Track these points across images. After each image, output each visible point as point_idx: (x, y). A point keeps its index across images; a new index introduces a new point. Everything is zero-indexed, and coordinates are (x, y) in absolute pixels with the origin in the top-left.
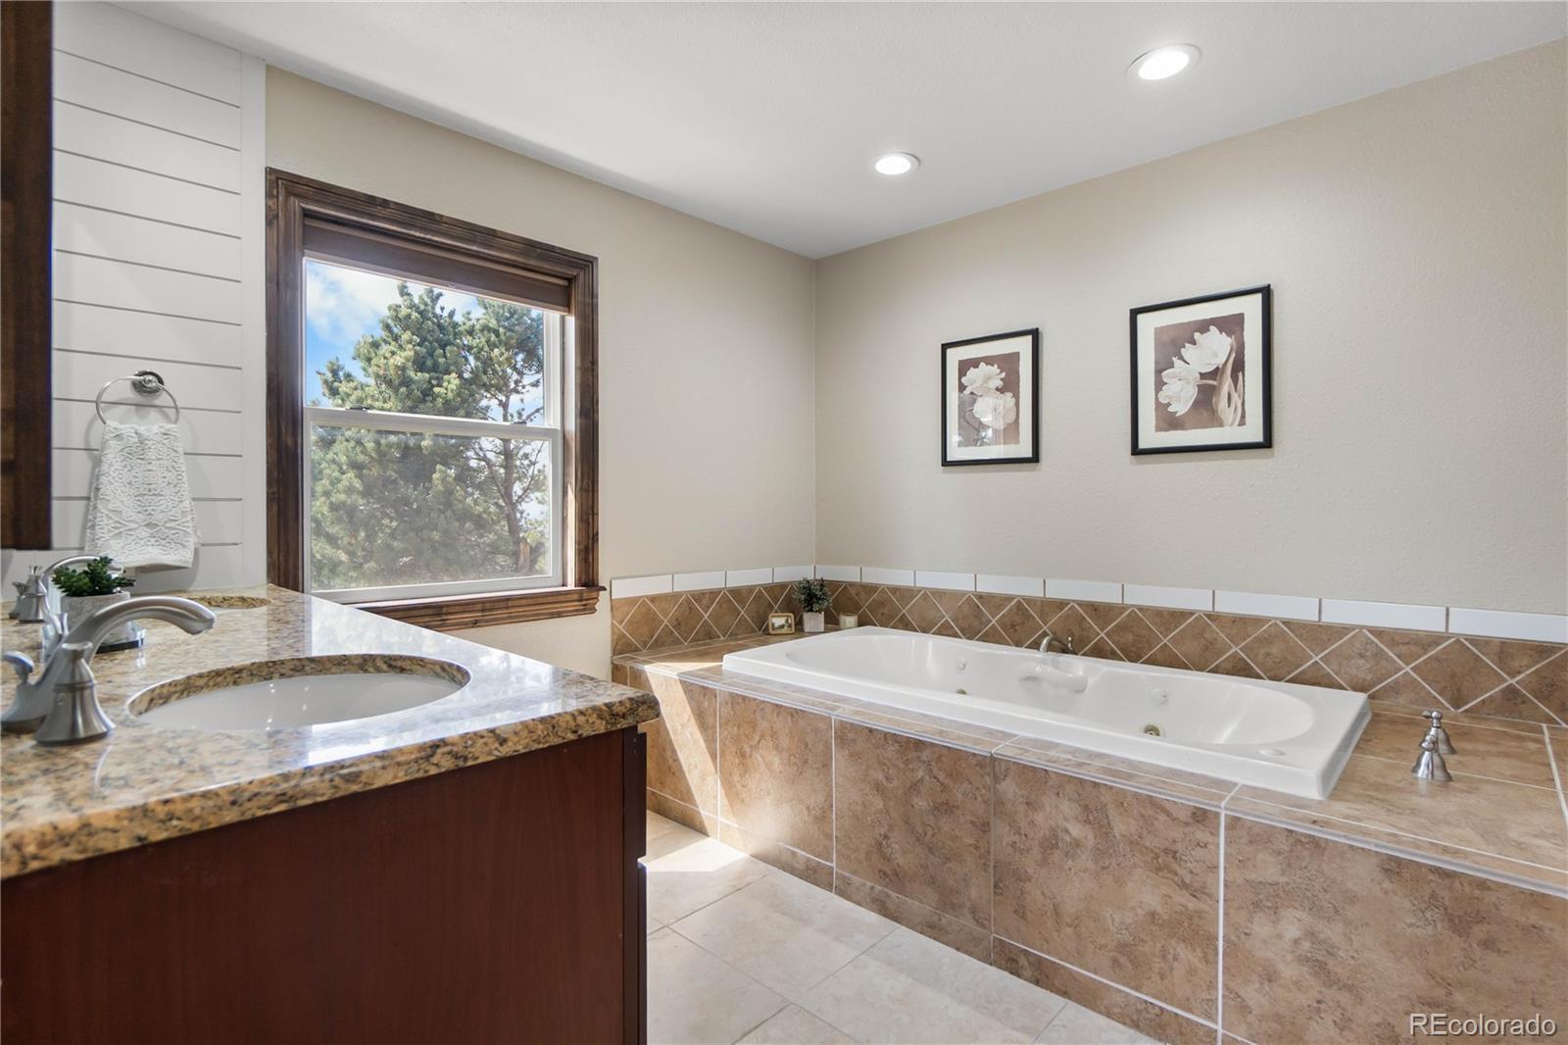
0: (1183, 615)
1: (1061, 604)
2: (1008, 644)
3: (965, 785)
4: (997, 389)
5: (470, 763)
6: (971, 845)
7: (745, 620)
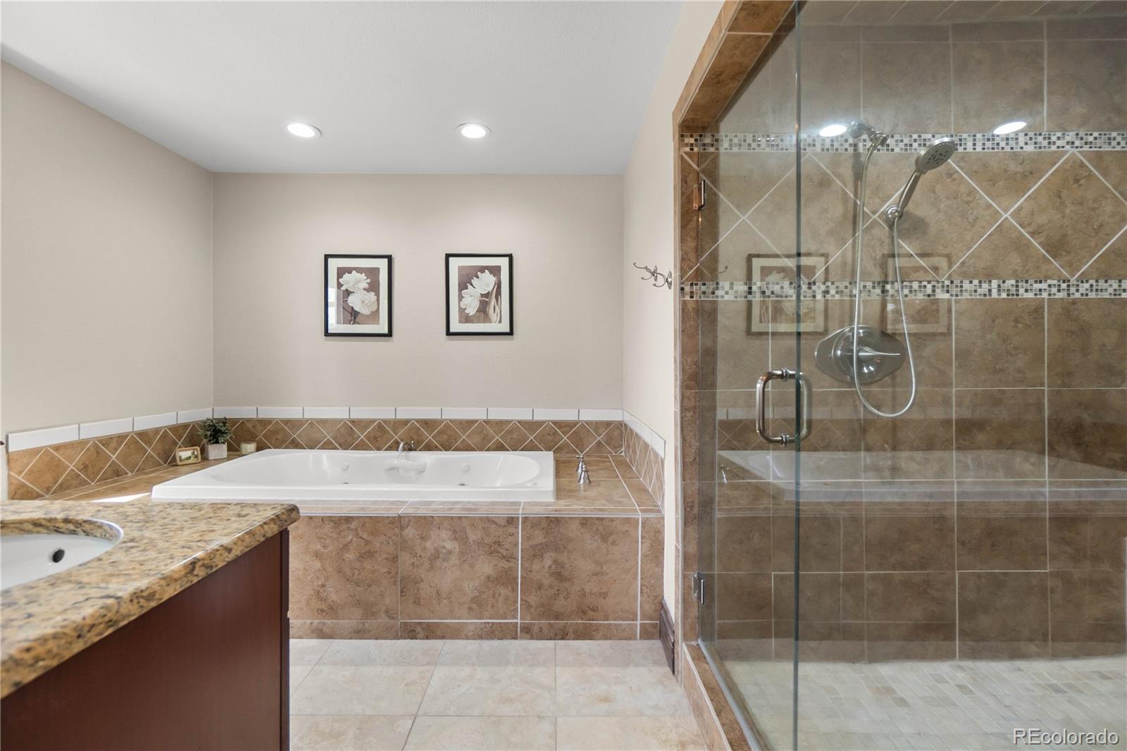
0: (473, 422)
1: (406, 422)
2: (371, 449)
3: (382, 537)
4: (365, 289)
5: (214, 570)
6: (385, 572)
7: (152, 456)
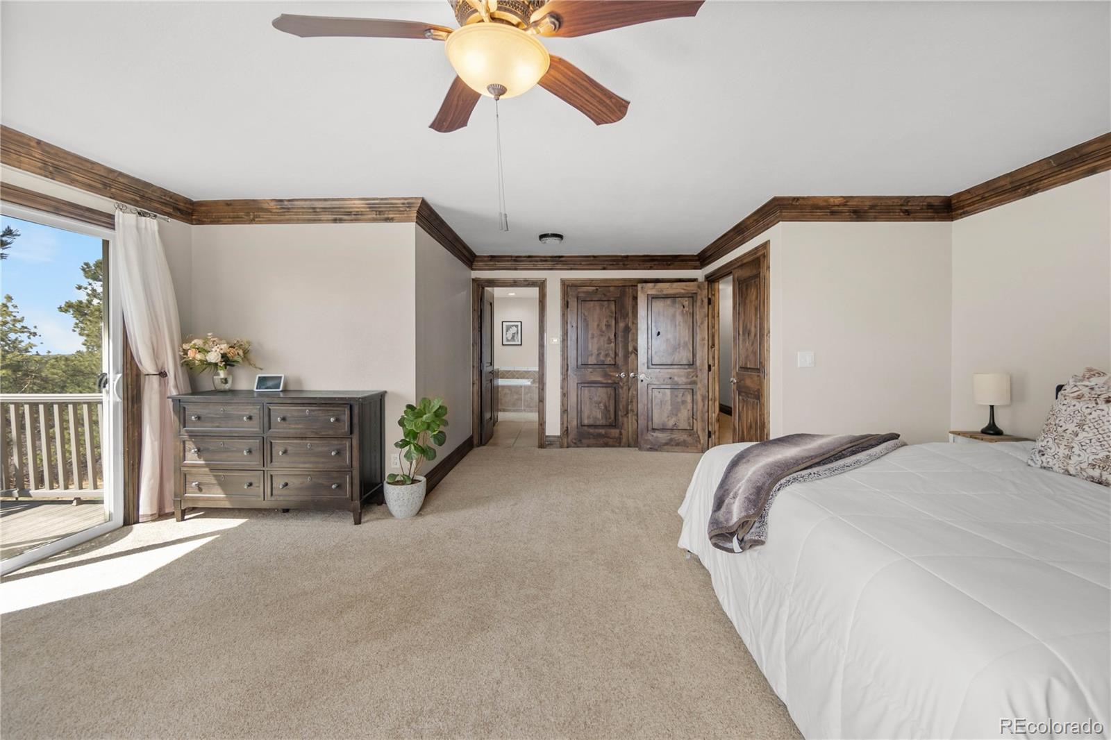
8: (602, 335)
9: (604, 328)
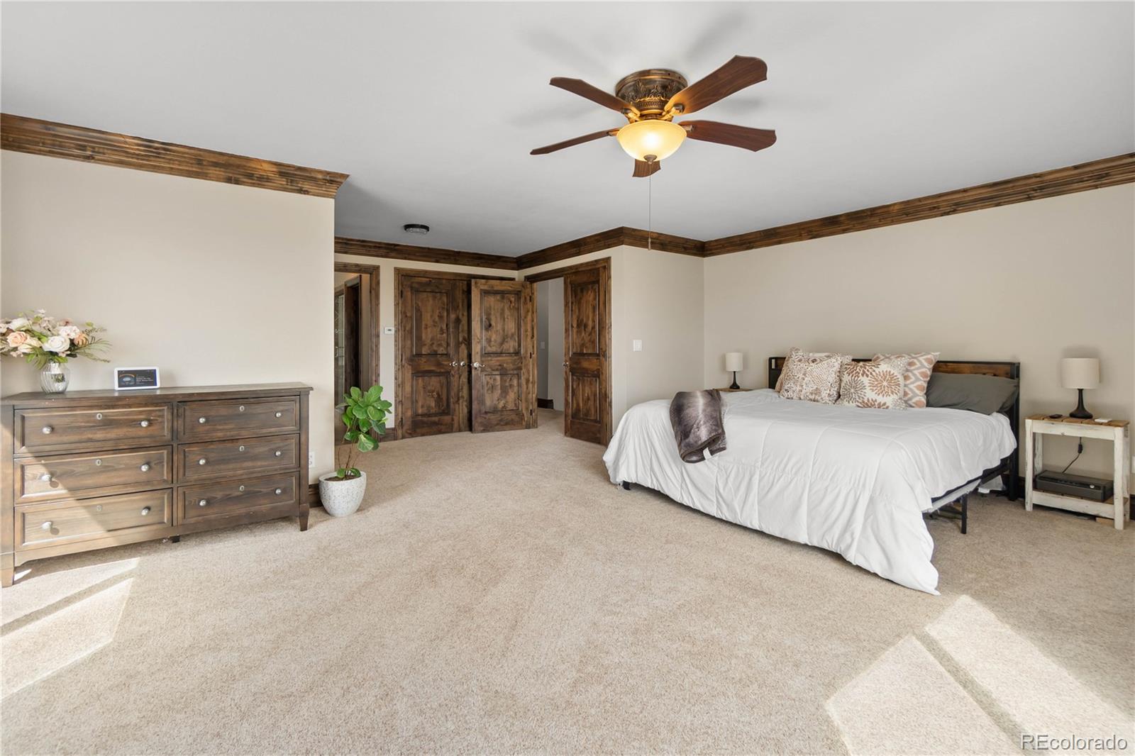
8: (435, 326)
9: (437, 319)
